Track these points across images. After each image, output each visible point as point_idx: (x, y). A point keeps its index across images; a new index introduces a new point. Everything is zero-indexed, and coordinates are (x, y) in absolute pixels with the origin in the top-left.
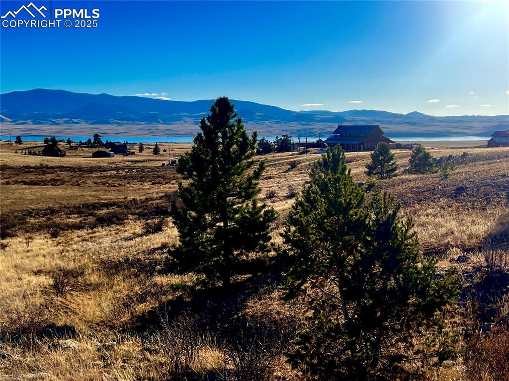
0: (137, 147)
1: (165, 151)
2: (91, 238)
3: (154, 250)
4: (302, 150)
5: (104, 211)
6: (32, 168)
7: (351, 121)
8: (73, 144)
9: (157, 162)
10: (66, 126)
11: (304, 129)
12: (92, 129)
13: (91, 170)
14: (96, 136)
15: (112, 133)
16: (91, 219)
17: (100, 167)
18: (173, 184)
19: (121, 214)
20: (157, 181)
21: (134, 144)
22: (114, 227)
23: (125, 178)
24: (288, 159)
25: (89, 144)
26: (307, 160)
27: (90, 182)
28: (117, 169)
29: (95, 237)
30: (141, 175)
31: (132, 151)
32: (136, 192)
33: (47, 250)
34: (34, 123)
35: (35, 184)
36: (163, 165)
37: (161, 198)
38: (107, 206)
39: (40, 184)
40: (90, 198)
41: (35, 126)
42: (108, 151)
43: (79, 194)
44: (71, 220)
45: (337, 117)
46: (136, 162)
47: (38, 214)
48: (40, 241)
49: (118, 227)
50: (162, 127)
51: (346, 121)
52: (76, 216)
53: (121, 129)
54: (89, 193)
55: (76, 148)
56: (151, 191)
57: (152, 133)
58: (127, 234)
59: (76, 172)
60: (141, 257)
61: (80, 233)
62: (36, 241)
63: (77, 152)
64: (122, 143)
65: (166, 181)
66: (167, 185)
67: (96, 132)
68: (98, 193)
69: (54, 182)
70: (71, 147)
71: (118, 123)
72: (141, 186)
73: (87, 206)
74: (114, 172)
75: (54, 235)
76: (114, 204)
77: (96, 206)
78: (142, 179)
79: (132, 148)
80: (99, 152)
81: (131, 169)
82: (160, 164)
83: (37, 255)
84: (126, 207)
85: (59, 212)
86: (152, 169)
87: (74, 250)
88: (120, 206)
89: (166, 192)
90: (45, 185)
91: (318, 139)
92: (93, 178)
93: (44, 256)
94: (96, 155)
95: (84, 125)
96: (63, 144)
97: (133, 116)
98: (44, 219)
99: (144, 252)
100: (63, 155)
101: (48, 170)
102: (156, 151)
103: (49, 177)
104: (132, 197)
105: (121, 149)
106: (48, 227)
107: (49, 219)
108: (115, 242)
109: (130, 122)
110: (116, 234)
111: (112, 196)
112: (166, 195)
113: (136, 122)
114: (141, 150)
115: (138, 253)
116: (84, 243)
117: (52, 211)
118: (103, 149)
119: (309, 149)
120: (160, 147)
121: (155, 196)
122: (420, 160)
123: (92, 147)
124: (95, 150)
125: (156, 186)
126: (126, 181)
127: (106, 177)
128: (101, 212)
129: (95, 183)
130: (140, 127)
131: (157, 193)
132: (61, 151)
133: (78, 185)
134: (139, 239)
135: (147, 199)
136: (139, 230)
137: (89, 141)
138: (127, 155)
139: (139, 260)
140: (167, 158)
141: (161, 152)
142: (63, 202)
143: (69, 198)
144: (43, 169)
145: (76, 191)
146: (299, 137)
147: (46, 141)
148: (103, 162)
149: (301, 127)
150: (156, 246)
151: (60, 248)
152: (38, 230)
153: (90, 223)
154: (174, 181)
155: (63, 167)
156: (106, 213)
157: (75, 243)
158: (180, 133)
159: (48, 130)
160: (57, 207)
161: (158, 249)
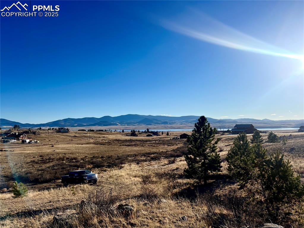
0: (161, 133)
1: (170, 134)
2: (150, 165)
3: (174, 170)
4: (222, 134)
5: (153, 155)
6: (128, 140)
7: (240, 123)
8: (140, 132)
9: (168, 138)
10: (137, 126)
11: (222, 126)
12: (146, 127)
13: (147, 141)
14: (148, 129)
15: (153, 128)
16: (149, 158)
17: (149, 140)
18: (175, 146)
19: (159, 156)
20: (169, 145)
21: (160, 132)
22: (157, 161)
23: (158, 144)
24: (217, 137)
25: (145, 132)
26: (225, 137)
27: (147, 145)
28: (155, 141)
29: (152, 164)
30: (163, 142)
31: (159, 134)
32: (163, 149)
33: (137, 169)
34: (128, 125)
35: (129, 146)
36: (171, 139)
37: (171, 151)
38: (153, 153)
39: (131, 146)
40: (148, 151)
41: (128, 127)
42: (151, 134)
43: (144, 149)
44: (142, 158)
45: (234, 121)
46: (161, 138)
47: (131, 156)
48: (134, 165)
49: (158, 161)
50: (169, 126)
51: (238, 123)
52: (143, 157)
53: (155, 127)
54: (147, 149)
55: (141, 134)
56: (168, 148)
57: (166, 128)
58: (162, 164)
59: (141, 142)
60: (170, 172)
61: (146, 163)
62: (132, 165)
63: (141, 135)
64: (156, 131)
65: (172, 145)
66: (173, 146)
67: (147, 128)
68: (150, 149)
69: (135, 145)
70: (140, 133)
71: (154, 125)
72: (164, 147)
73: (147, 153)
74: (154, 142)
75: (138, 164)
76: (156, 153)
77: (149, 154)
78: (164, 144)
79: (159, 133)
80: (149, 135)
81: (160, 141)
82: (169, 139)
83: (134, 171)
84: (160, 154)
85: (138, 155)
86: (167, 140)
87: (146, 169)
88: (158, 154)
89: (173, 149)
90: (132, 146)
91: (228, 129)
92: (148, 144)
93: (136, 171)
94: (148, 136)
95: (143, 126)
96: (137, 132)
97: (159, 122)
98: (133, 158)
99: (170, 170)
100: (137, 136)
101: (133, 141)
102: (168, 134)
103: (133, 143)
104: (161, 151)
105: (156, 134)
106: (135, 161)
107: (135, 158)
108: (159, 166)
109: (158, 124)
110: (159, 163)
111: (154, 150)
112: (173, 150)
113: (160, 124)
114: (162, 134)
115: (168, 171)
116: (148, 166)
117: (136, 155)
118: (150, 134)
119: (225, 133)
120: (169, 133)
121: (169, 150)
122: (272, 137)
123: (146, 133)
124: (147, 134)
125: (169, 147)
126: (159, 145)
127: (152, 143)
128: (152, 155)
129: (148, 145)
130: (162, 126)
131: (170, 149)
132: (136, 134)
133: (143, 146)
134: (167, 166)
135: (166, 151)
136: (166, 162)
137: (145, 131)
138: (158, 136)
139: (169, 173)
140: (171, 137)
141: (169, 135)
142: (139, 152)
143: (140, 151)
144: (131, 141)
145: (143, 148)
146: (221, 128)
147: (132, 131)
148: (150, 138)
149: (220, 125)
150: (174, 168)
151: (141, 168)
152: (132, 162)
153: (149, 160)
154: (175, 145)
155: (137, 140)
156: (153, 156)
157: (145, 166)
158: (176, 127)
159: (132, 127)
160: (137, 154)
161: (175, 169)
